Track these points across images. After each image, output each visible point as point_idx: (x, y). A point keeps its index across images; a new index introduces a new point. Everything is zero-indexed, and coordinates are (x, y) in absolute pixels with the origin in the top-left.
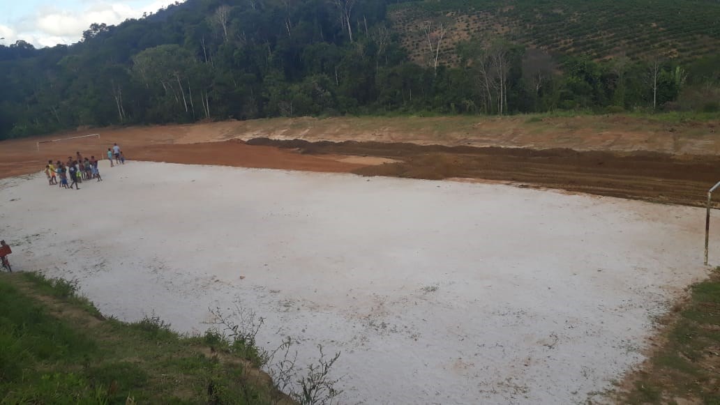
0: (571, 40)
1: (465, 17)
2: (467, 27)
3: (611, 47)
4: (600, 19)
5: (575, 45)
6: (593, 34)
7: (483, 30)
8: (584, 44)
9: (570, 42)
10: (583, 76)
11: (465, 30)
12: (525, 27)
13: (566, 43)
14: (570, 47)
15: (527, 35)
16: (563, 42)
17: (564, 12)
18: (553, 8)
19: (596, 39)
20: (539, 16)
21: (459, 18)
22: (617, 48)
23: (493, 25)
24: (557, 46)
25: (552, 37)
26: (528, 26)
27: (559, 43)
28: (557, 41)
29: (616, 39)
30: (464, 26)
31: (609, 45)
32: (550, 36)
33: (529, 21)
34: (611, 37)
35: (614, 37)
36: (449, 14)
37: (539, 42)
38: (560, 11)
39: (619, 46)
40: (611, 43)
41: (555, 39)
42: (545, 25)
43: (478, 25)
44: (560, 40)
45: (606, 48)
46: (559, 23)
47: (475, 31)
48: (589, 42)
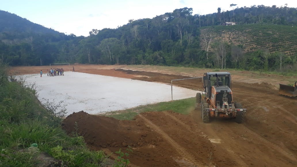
0: (272, 44)
1: (230, 33)
2: (229, 36)
3: (289, 48)
4: (287, 36)
5: (272, 46)
6: (282, 42)
7: (235, 38)
8: (277, 46)
9: (271, 45)
10: (260, 58)
11: (228, 38)
12: (253, 38)
13: (269, 45)
14: (270, 47)
15: (253, 41)
16: (268, 45)
17: (272, 32)
18: (268, 31)
19: (283, 44)
20: (261, 34)
21: (227, 33)
22: (292, 48)
23: (240, 36)
24: (265, 46)
25: (264, 43)
26: (255, 37)
27: (266, 45)
28: (265, 44)
29: (292, 45)
30: (228, 36)
31: (288, 47)
32: (263, 42)
33: (255, 35)
34: (290, 44)
35: (291, 44)
36: (224, 31)
37: (258, 44)
38: (271, 32)
39: (292, 47)
40: (289, 46)
41: (265, 43)
42: (262, 38)
43: (234, 36)
44: (267, 44)
45: (286, 48)
46: (268, 37)
47: (232, 39)
48: (279, 45)
